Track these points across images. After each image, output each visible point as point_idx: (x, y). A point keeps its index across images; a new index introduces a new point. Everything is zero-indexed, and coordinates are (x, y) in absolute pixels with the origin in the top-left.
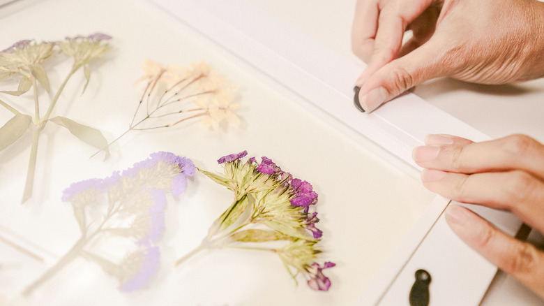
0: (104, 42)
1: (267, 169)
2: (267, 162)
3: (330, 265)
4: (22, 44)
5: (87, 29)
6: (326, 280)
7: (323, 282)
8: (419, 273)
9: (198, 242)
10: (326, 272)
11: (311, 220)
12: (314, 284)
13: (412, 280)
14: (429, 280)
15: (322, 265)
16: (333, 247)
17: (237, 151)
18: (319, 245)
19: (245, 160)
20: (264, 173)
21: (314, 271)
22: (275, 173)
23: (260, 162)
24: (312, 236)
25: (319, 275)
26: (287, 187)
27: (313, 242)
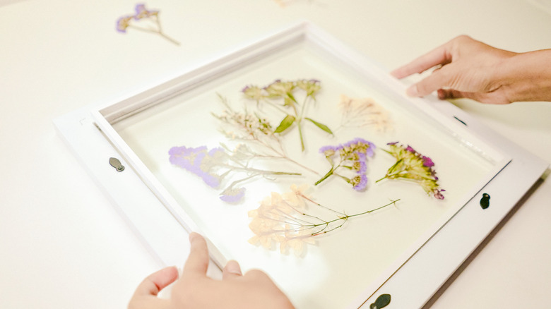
0: (317, 84)
1: (411, 150)
2: (409, 147)
3: (443, 190)
4: (278, 81)
5: (308, 77)
6: (442, 195)
7: (441, 197)
8: (484, 195)
10: (442, 193)
11: (433, 173)
12: (437, 196)
13: (482, 197)
14: (489, 197)
15: (440, 190)
16: (442, 184)
17: (394, 141)
18: (437, 183)
19: (398, 145)
20: (408, 152)
21: (436, 192)
22: (413, 152)
23: (406, 147)
24: (434, 179)
25: (438, 194)
26: (420, 159)
27: (435, 181)
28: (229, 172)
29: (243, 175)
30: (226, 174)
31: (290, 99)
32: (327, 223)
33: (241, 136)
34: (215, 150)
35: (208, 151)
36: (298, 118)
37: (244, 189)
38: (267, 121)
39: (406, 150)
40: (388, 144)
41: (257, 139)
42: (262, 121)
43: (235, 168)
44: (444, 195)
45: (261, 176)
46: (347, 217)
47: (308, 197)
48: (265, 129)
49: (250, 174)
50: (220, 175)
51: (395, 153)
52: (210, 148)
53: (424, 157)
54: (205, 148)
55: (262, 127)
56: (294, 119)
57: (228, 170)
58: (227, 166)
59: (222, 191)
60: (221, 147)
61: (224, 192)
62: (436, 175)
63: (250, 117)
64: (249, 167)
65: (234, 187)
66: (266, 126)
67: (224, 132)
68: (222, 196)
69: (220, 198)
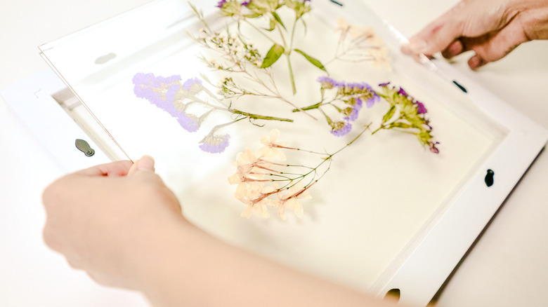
1: (403, 93)
2: (401, 90)
3: (437, 143)
6: (437, 149)
7: (436, 151)
8: (489, 171)
9: (379, 126)
10: (437, 146)
11: (427, 122)
12: (432, 150)
15: (434, 143)
16: (437, 135)
17: (386, 82)
18: (431, 134)
19: (390, 86)
20: (401, 95)
21: (431, 145)
22: (405, 95)
23: (399, 89)
24: (428, 129)
25: (434, 147)
26: (414, 104)
27: (429, 132)
29: (227, 117)
30: (206, 115)
31: (276, 21)
33: (225, 67)
34: (190, 81)
35: (182, 82)
36: (287, 50)
37: (228, 136)
38: (255, 47)
39: (399, 93)
40: (380, 85)
41: (245, 71)
42: (249, 47)
43: (216, 108)
44: (439, 149)
45: (248, 120)
48: (253, 57)
49: (234, 117)
50: (199, 116)
51: (388, 97)
52: (184, 79)
53: (417, 102)
54: (178, 78)
55: (249, 55)
56: (284, 50)
57: (209, 110)
58: (208, 103)
59: (201, 138)
60: (200, 78)
61: (205, 139)
62: (430, 124)
63: (234, 40)
65: (215, 134)
66: (253, 53)
67: (204, 59)
68: (202, 144)
69: (200, 147)
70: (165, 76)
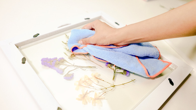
28: (67, 67)
29: (73, 68)
30: (66, 68)
32: (106, 88)
34: (60, 59)
35: (58, 59)
37: (73, 74)
43: (69, 66)
45: (80, 68)
46: (115, 86)
47: (98, 78)
49: (75, 68)
50: (63, 69)
52: (58, 58)
54: (56, 58)
57: (66, 66)
58: (66, 65)
59: (64, 75)
61: (65, 75)
64: (74, 65)
65: (69, 73)
67: (66, 49)
68: (64, 77)
69: (64, 78)
70: (52, 58)
